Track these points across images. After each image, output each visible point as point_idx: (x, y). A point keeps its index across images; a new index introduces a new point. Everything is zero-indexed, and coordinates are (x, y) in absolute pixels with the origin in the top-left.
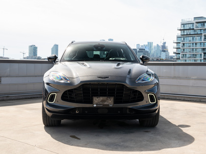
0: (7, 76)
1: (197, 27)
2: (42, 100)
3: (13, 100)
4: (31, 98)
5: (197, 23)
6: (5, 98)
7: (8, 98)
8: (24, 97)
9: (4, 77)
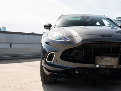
0: (15, 43)
1: (118, 23)
2: (40, 60)
3: (19, 59)
4: (31, 58)
5: (118, 20)
6: (14, 58)
7: (16, 58)
8: (27, 57)
9: (13, 43)
